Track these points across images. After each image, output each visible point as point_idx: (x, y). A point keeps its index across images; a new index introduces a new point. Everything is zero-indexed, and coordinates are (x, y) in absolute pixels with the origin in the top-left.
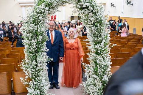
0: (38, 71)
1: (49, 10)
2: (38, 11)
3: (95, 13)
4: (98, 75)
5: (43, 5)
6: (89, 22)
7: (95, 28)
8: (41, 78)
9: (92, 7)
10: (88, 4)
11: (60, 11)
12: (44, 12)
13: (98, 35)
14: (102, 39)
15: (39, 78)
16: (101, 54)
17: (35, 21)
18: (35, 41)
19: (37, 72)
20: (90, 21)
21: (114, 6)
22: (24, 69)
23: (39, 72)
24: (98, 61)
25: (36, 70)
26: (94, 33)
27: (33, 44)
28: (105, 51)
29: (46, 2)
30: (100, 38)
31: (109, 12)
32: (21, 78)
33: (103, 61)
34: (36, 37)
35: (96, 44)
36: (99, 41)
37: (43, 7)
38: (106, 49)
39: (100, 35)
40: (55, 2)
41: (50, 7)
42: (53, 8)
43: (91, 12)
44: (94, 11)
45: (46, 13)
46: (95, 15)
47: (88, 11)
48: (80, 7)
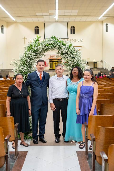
2: (27, 55)
3: (74, 57)
5: (31, 51)
9: (71, 53)
10: (66, 51)
11: (46, 56)
12: (31, 57)
17: (24, 64)
29: (33, 49)
37: (30, 53)
40: (40, 49)
41: (37, 52)
42: (39, 53)
43: (70, 57)
44: (72, 56)
45: (33, 57)
46: (74, 60)
47: (67, 56)
48: (61, 53)
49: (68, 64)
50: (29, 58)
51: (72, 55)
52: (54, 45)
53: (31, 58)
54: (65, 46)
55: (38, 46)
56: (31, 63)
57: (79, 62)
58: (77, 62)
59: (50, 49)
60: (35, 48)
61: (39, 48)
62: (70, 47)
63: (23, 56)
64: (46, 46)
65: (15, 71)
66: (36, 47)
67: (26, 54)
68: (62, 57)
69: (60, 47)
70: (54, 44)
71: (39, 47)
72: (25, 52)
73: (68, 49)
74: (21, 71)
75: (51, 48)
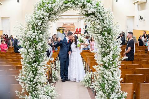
0: (35, 84)
1: (50, 16)
2: (37, 16)
3: (103, 20)
4: (105, 92)
6: (96, 31)
7: (102, 37)
8: (39, 92)
9: (99, 14)
10: (94, 10)
12: (43, 18)
13: (106, 45)
14: (111, 51)
15: (36, 92)
16: (109, 67)
17: (33, 28)
18: (32, 50)
19: (34, 86)
20: (97, 29)
21: (143, 19)
22: (20, 81)
23: (37, 85)
24: (105, 76)
25: (34, 83)
26: (101, 43)
27: (31, 54)
28: (114, 65)
29: (46, 7)
30: (108, 50)
31: (138, 26)
32: (16, 91)
33: (111, 76)
34: (35, 45)
35: (104, 56)
36: (108, 53)
37: (42, 12)
38: (115, 62)
39: (108, 45)
41: (51, 12)
42: (55, 14)
43: (98, 20)
44: (101, 18)
45: (46, 19)
46: (103, 23)
47: (94, 18)
48: (86, 13)
49: (94, 29)
50: (39, 20)
51: (101, 16)
52: (76, 3)
53: (43, 21)
54: (91, 4)
55: (52, 3)
56: (44, 27)
58: (108, 27)
59: (70, 8)
60: (48, 6)
61: (54, 7)
62: (97, 5)
63: (32, 18)
64: (65, 4)
65: (19, 39)
66: (50, 5)
67: (36, 14)
68: (87, 20)
69: (84, 5)
70: (76, 1)
71: (54, 5)
72: (34, 12)
73: (96, 8)
74: (29, 39)
75: (71, 6)
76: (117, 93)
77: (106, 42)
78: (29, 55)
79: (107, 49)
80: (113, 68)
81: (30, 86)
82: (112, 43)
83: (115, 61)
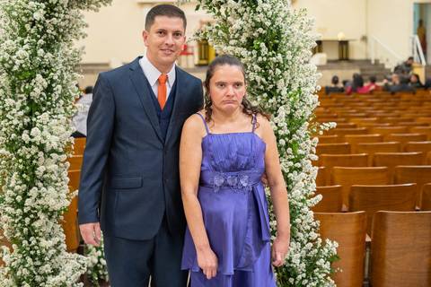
0: (32, 216)
6: (232, 36)
8: (43, 242)
13: (264, 87)
14: (281, 105)
17: (23, 32)
18: (19, 104)
19: (27, 220)
23: (37, 218)
25: (25, 211)
27: (13, 115)
28: (290, 150)
30: (273, 100)
38: (295, 142)
39: (271, 86)
49: (226, 31)
56: (56, 28)
57: (279, 21)
58: (268, 23)
76: (303, 245)
77: (266, 76)
78: (9, 120)
79: (268, 98)
80: (289, 160)
81: (14, 223)
82: (283, 77)
83: (295, 137)
